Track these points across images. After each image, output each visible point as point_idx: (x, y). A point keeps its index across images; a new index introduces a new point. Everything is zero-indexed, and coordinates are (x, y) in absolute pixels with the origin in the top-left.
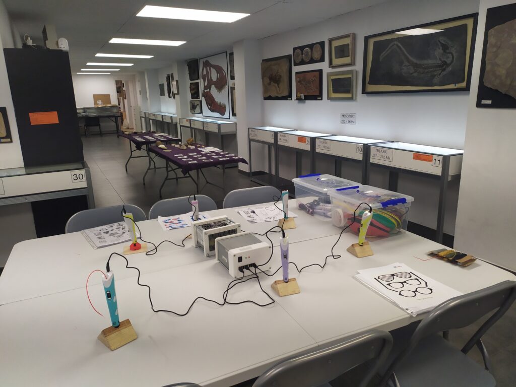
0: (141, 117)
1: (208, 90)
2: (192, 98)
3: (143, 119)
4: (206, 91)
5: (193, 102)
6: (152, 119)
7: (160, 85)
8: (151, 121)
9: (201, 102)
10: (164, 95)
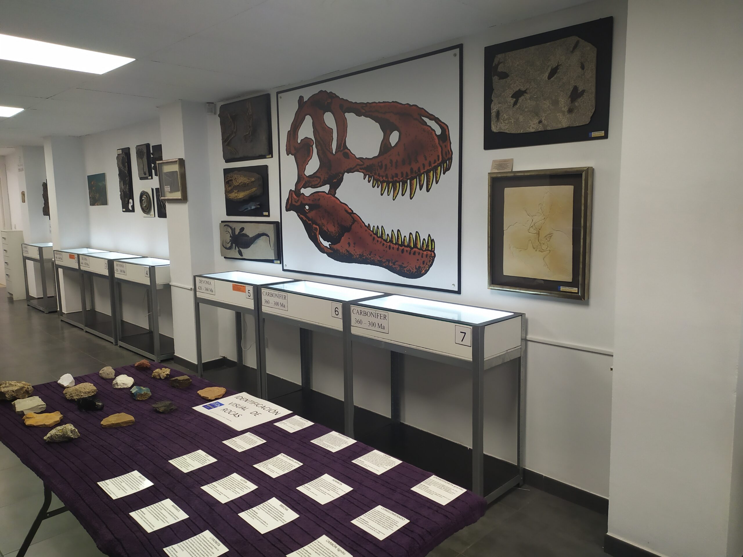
0: (25, 259)
1: (326, 188)
2: (228, 214)
3: (30, 264)
4: (307, 192)
5: (233, 225)
6: (65, 268)
7: (91, 178)
8: (60, 271)
9: (278, 226)
10: (104, 202)
